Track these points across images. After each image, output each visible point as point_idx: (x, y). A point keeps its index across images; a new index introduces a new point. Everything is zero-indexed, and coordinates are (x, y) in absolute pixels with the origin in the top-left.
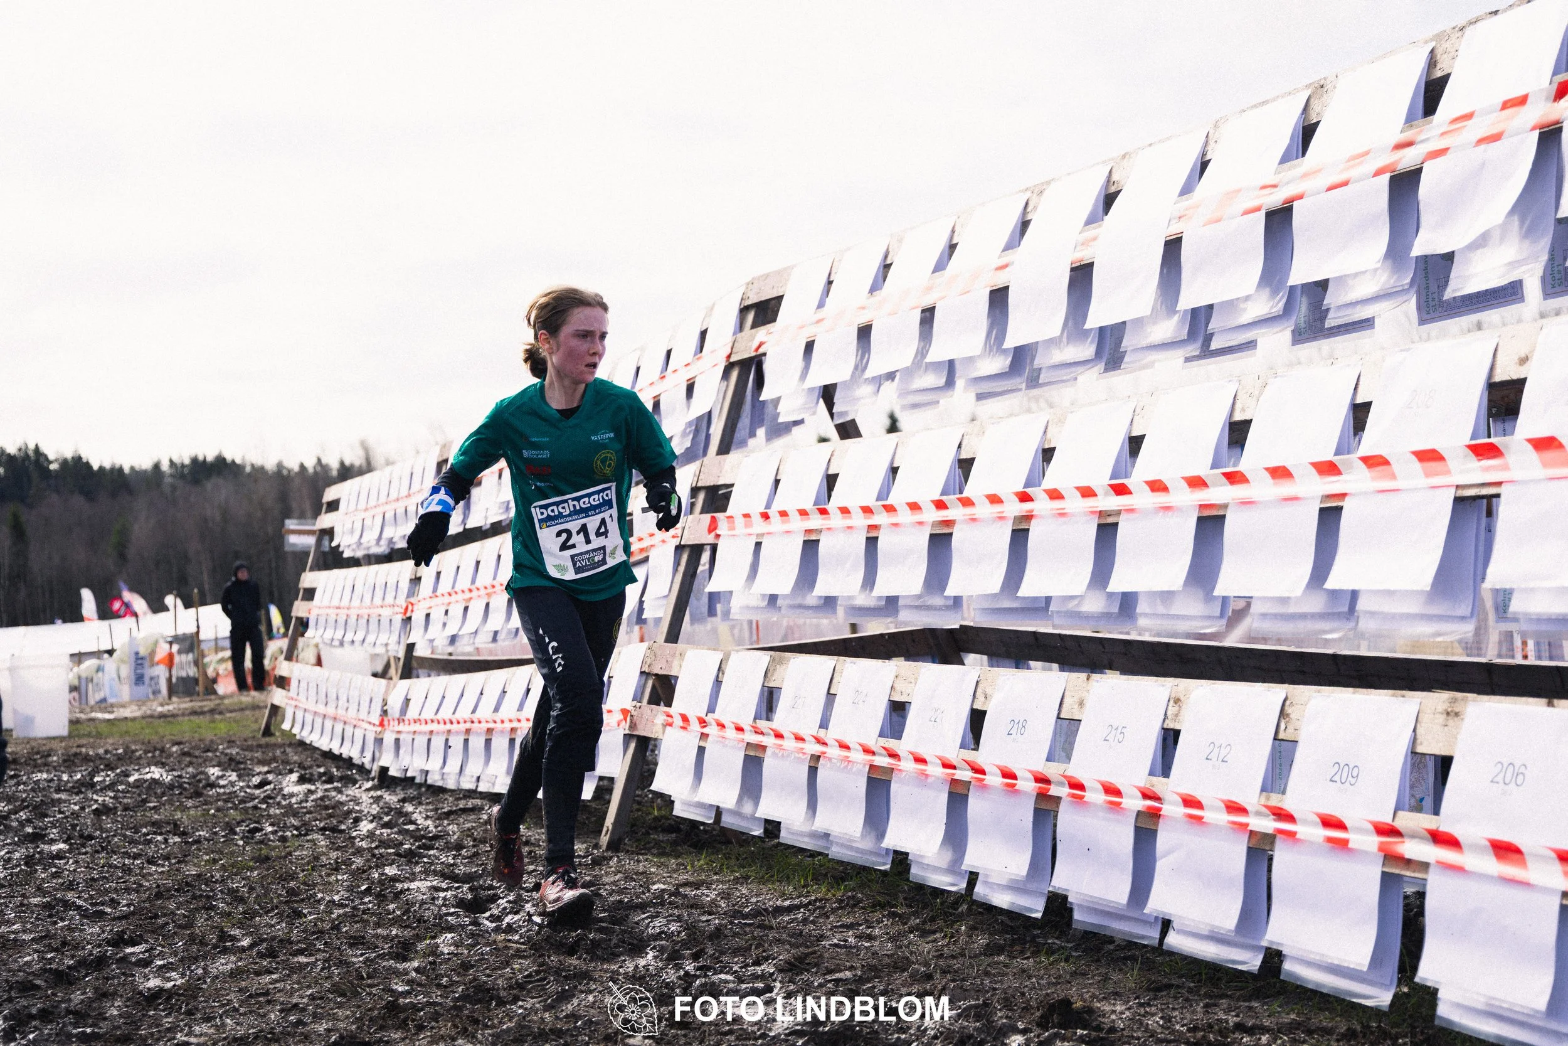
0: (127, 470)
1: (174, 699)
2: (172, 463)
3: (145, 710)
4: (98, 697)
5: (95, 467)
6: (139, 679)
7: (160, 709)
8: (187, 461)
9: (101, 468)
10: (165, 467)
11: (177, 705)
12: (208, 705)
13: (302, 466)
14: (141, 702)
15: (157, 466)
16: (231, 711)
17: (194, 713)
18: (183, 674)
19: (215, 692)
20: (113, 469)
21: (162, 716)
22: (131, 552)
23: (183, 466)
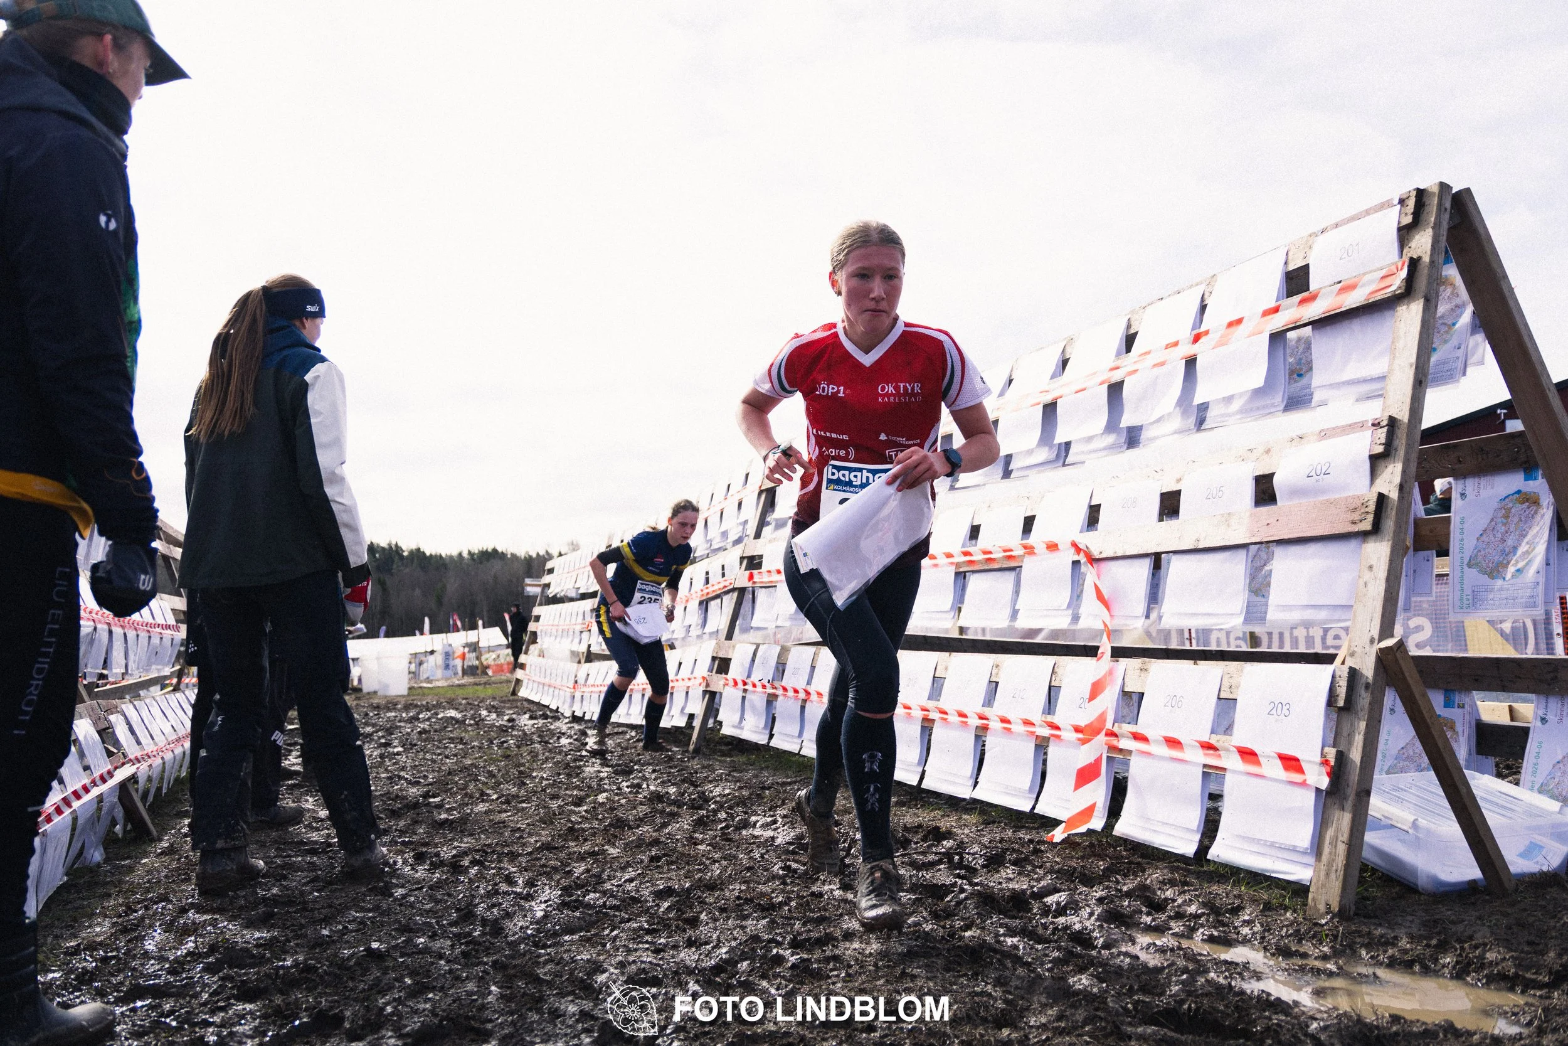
0: (444, 556)
1: (466, 677)
2: (470, 552)
3: (449, 683)
4: (425, 676)
5: (428, 554)
6: (447, 667)
7: (457, 682)
8: (476, 552)
9: (431, 555)
10: (465, 555)
11: (467, 680)
12: (484, 679)
13: (538, 554)
14: (447, 679)
15: (460, 554)
16: (495, 683)
17: (476, 684)
18: (470, 664)
19: (487, 674)
20: (436, 556)
21: (459, 686)
22: (445, 600)
23: (474, 554)
